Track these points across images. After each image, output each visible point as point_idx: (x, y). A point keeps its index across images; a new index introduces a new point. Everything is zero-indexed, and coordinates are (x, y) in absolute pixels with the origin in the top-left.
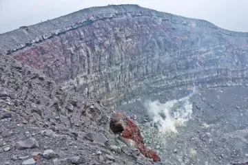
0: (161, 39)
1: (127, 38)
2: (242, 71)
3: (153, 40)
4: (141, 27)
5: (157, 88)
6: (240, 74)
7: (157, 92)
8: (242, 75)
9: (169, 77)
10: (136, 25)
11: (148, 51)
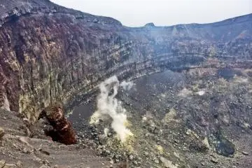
0: (82, 39)
1: (49, 41)
2: (145, 62)
3: (75, 41)
4: (61, 26)
5: (84, 96)
6: (143, 65)
7: (85, 100)
8: (145, 66)
9: (94, 81)
10: (55, 24)
11: (71, 56)
